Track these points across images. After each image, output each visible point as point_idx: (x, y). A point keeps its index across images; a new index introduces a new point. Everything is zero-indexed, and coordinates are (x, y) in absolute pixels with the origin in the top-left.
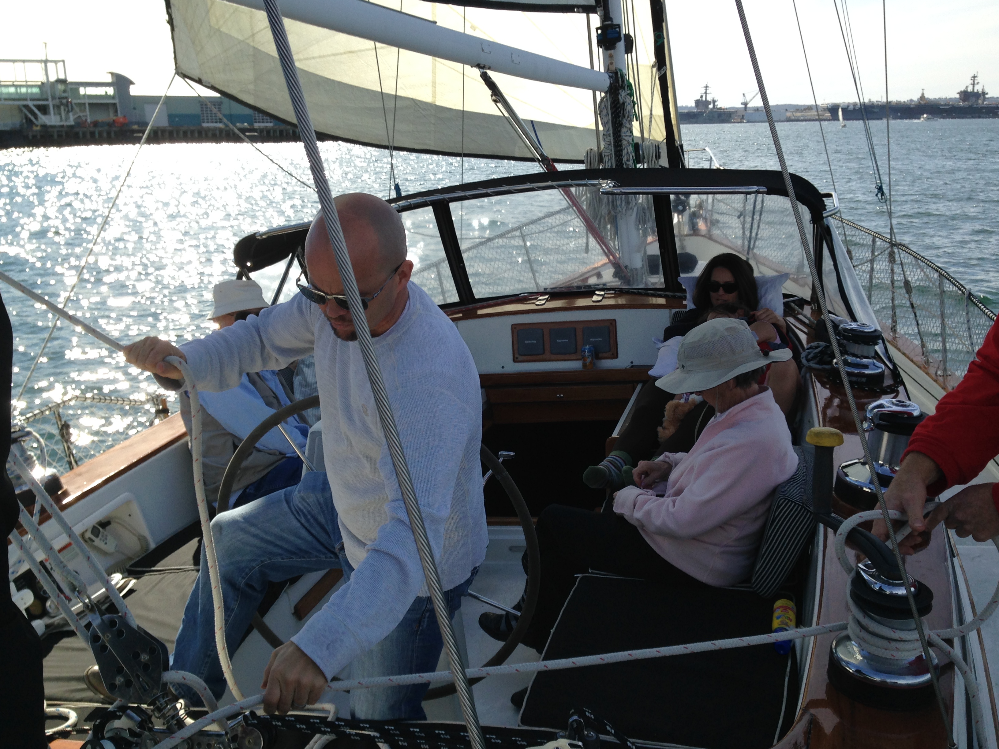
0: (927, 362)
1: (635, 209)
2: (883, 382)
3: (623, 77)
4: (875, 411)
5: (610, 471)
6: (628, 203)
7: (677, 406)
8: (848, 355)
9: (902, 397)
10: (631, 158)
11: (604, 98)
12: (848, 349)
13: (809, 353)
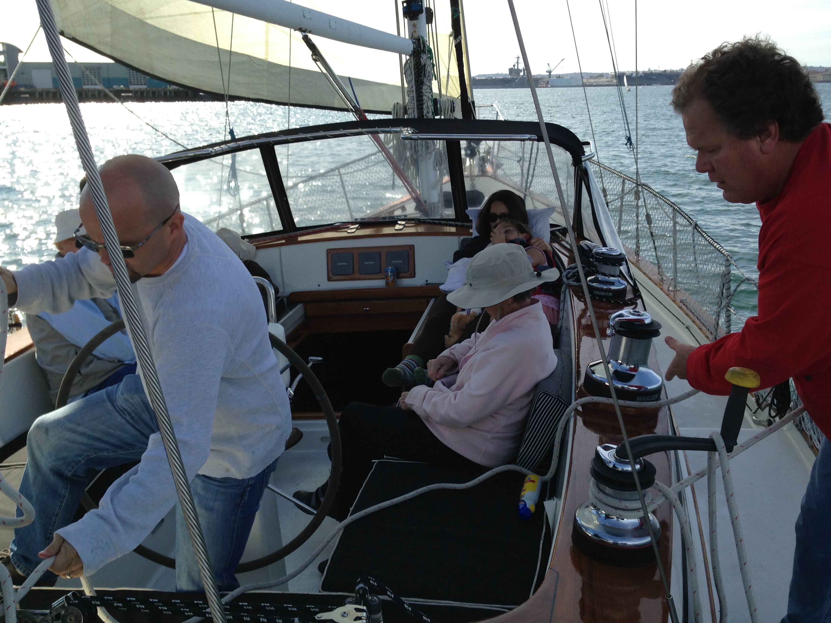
0: (662, 280)
1: (434, 153)
2: (625, 296)
3: (424, 43)
4: (617, 319)
5: (405, 373)
6: (427, 148)
7: (461, 318)
8: (599, 274)
9: (640, 308)
10: (431, 111)
11: (408, 60)
12: (598, 269)
13: (569, 273)
